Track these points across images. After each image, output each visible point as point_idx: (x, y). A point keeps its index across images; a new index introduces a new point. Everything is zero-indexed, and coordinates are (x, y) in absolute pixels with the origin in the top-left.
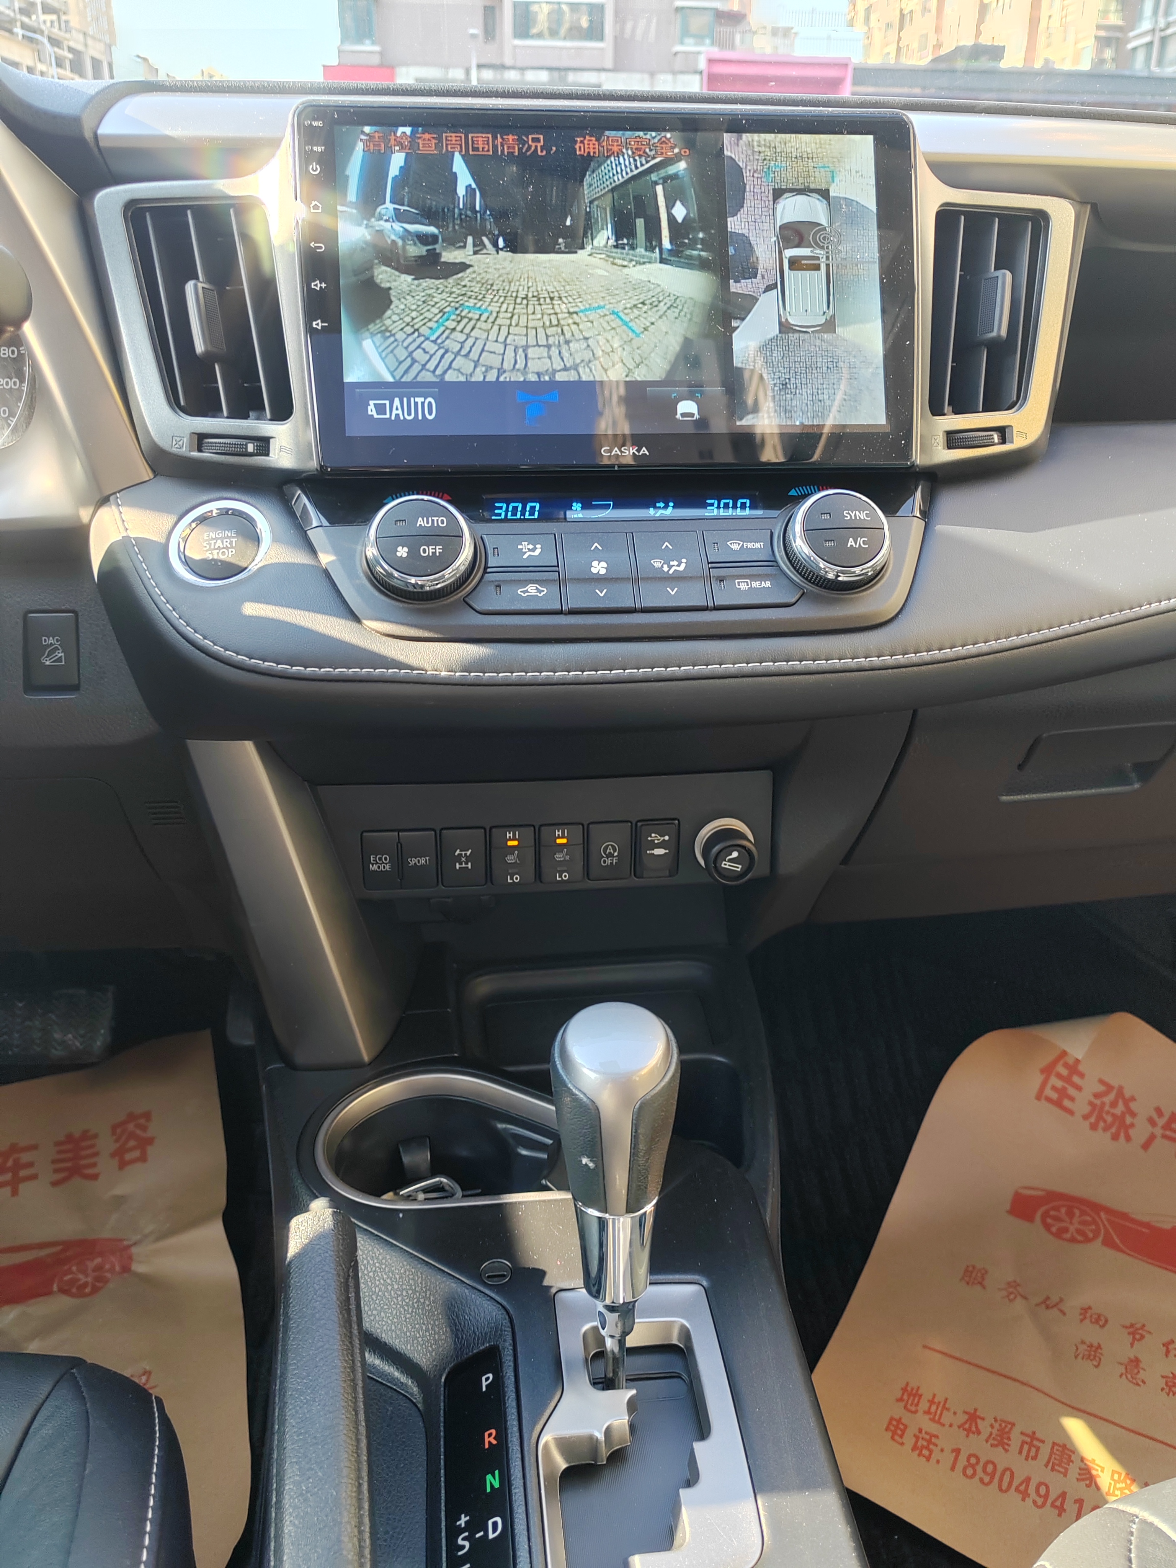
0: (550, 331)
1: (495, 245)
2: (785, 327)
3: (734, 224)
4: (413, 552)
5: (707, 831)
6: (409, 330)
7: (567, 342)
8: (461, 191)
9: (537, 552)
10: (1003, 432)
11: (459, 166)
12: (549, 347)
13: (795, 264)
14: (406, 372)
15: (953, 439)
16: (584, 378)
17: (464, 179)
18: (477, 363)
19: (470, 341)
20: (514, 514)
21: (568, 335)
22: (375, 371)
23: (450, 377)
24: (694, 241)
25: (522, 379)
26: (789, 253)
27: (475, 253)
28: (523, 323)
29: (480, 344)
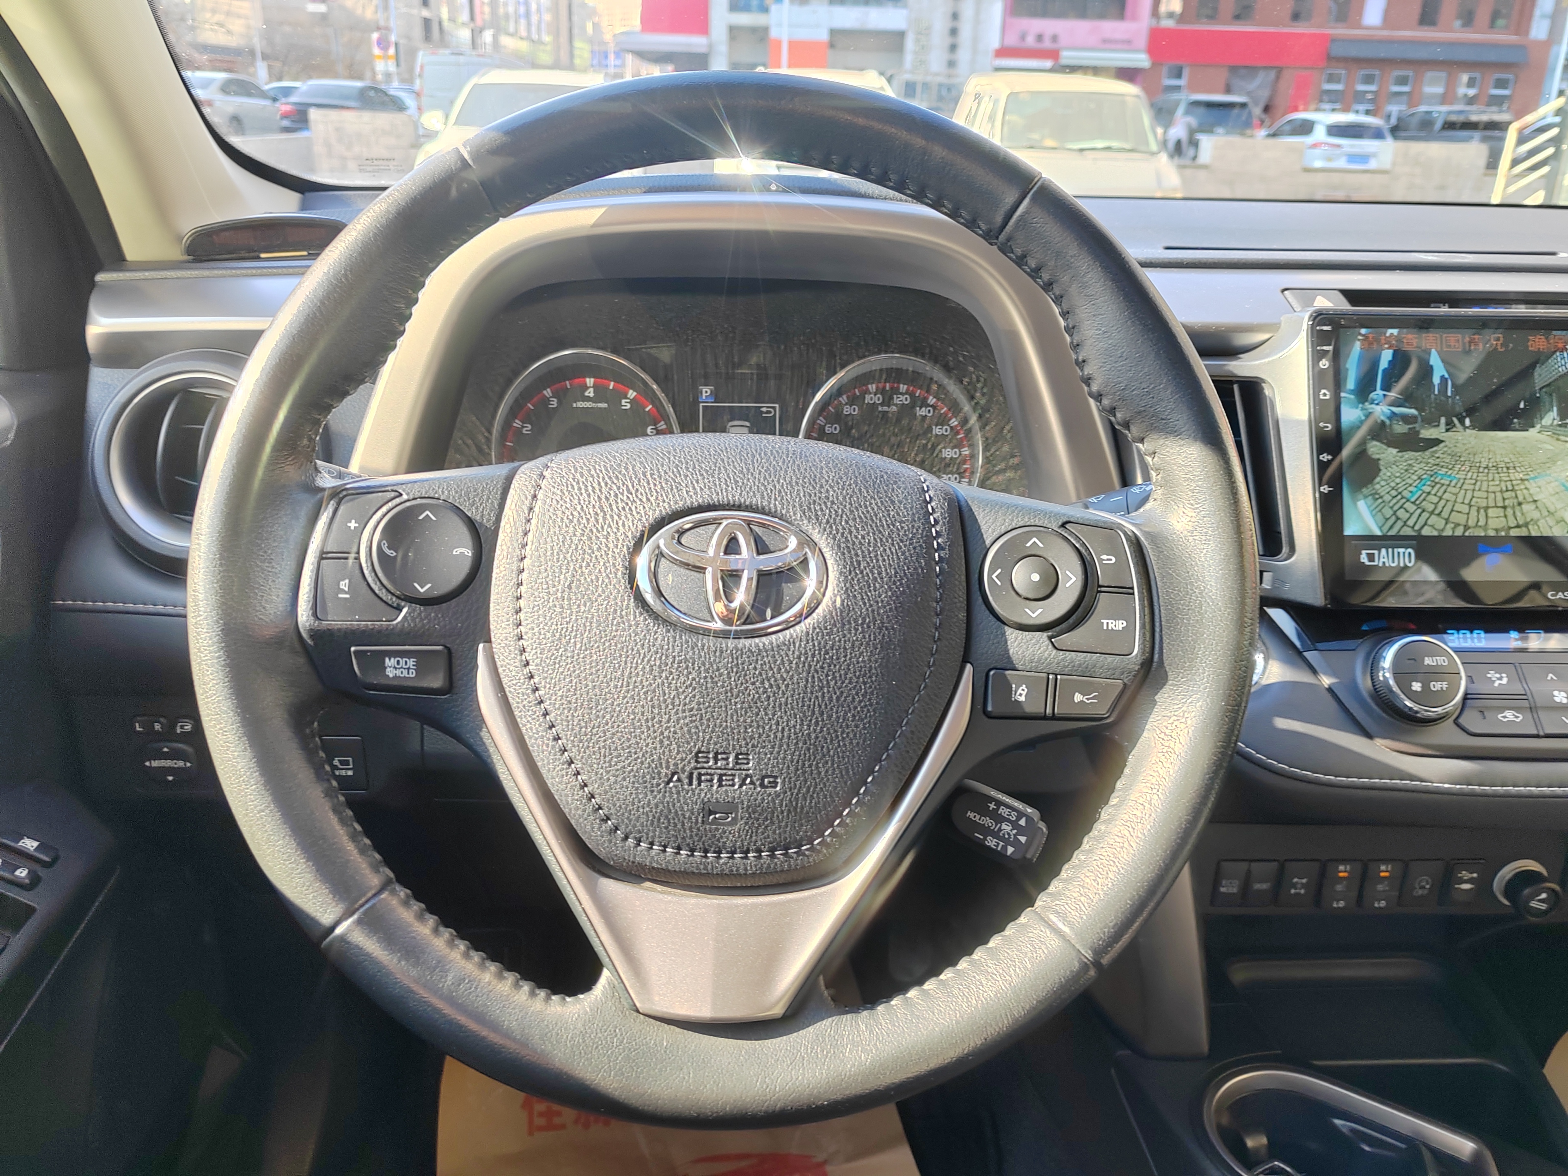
0: (1506, 495)
1: (1462, 422)
4: (1426, 686)
5: (1508, 871)
6: (1394, 493)
7: (1520, 504)
8: (1436, 380)
9: (1505, 682)
12: (1505, 507)
14: (1391, 527)
16: (1534, 534)
18: (1447, 521)
19: (1442, 503)
21: (1521, 499)
22: (1367, 527)
23: (1426, 532)
25: (1483, 534)
27: (1447, 430)
28: (1484, 488)
29: (1450, 505)
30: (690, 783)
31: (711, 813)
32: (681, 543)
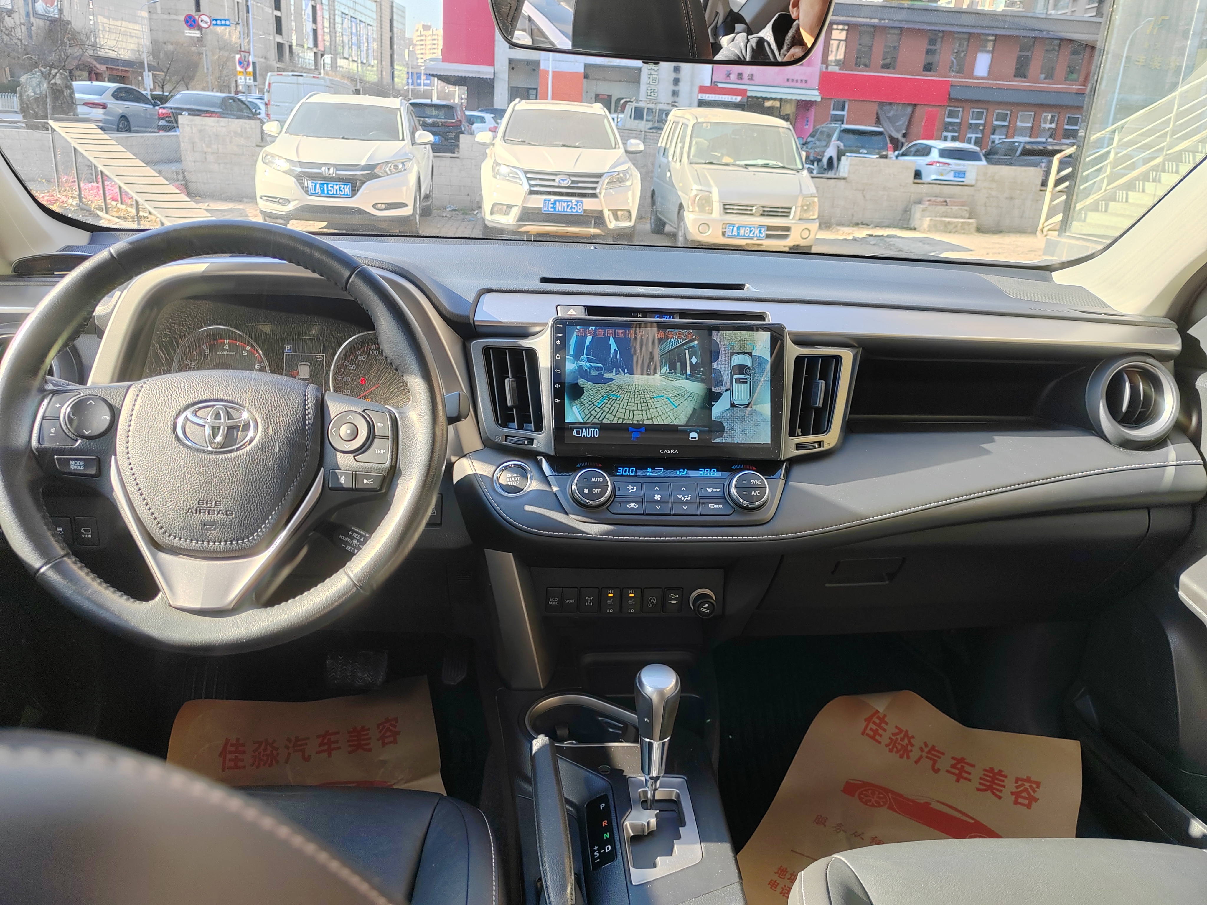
0: (643, 405)
1: (624, 371)
2: (733, 405)
3: (715, 365)
4: (590, 491)
5: (695, 594)
6: (590, 403)
7: (649, 409)
8: (612, 351)
9: (635, 490)
10: (820, 443)
11: (612, 341)
12: (642, 410)
13: (739, 381)
14: (588, 419)
15: (799, 446)
16: (655, 423)
17: (613, 346)
18: (615, 416)
19: (613, 408)
20: (625, 472)
21: (650, 406)
22: (576, 418)
23: (605, 421)
24: (699, 371)
25: (631, 423)
26: (735, 376)
27: (616, 374)
28: (633, 401)
29: (616, 409)
30: (196, 513)
31: (205, 525)
32: (196, 415)
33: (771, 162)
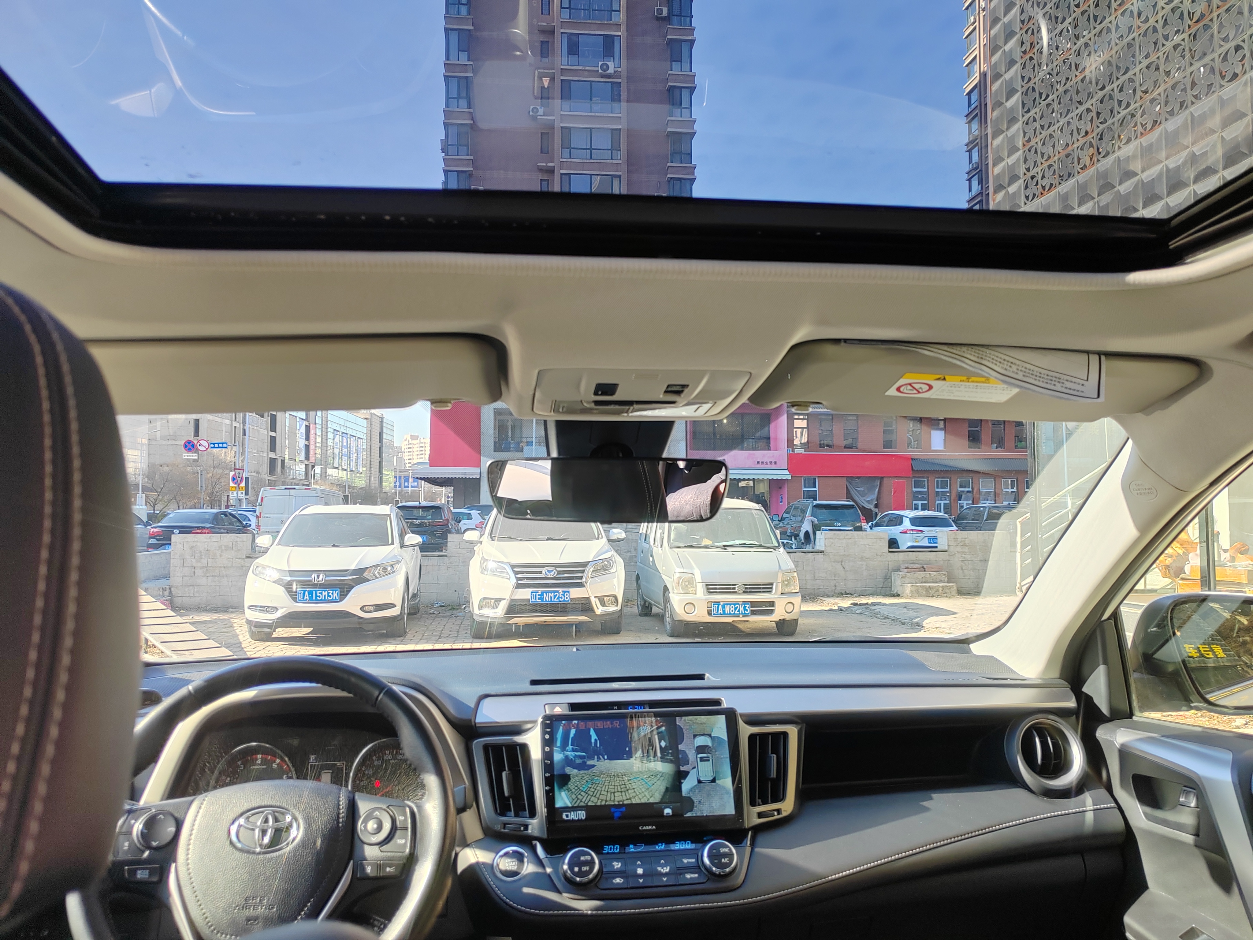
0: (622, 787)
1: (604, 758)
2: (700, 782)
3: (681, 747)
4: (580, 869)
6: (576, 788)
7: (627, 790)
8: (593, 741)
9: (619, 866)
10: (779, 811)
11: (592, 732)
12: (621, 792)
13: (702, 759)
14: (575, 803)
15: (760, 815)
16: (634, 802)
17: (594, 736)
18: (598, 799)
19: (596, 791)
20: (611, 850)
21: (628, 788)
22: (565, 803)
23: (590, 803)
24: (668, 753)
25: (613, 803)
26: (700, 756)
27: (598, 761)
28: (613, 784)
29: (599, 792)
30: (243, 910)
31: (249, 920)
32: (248, 821)
33: (748, 542)
